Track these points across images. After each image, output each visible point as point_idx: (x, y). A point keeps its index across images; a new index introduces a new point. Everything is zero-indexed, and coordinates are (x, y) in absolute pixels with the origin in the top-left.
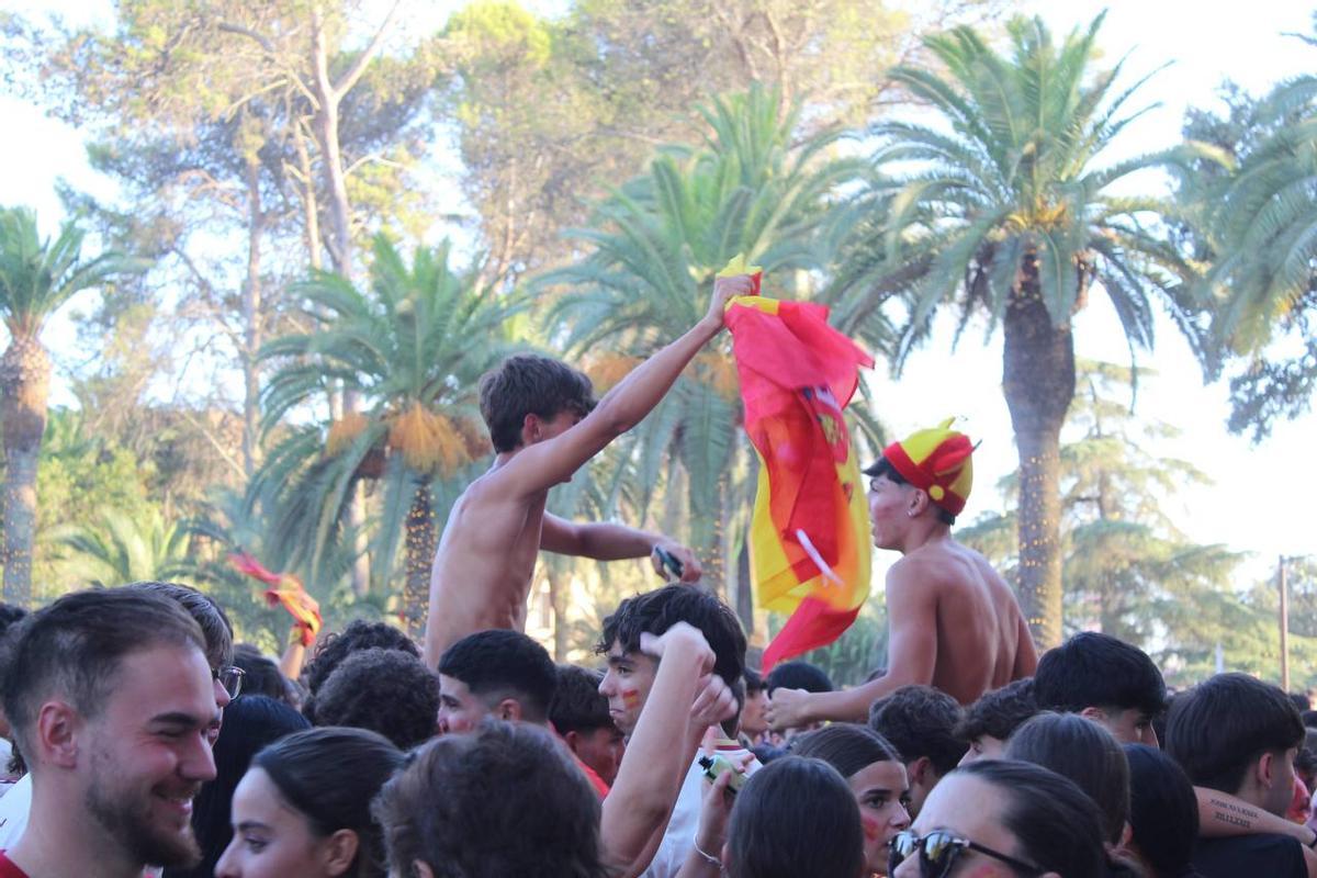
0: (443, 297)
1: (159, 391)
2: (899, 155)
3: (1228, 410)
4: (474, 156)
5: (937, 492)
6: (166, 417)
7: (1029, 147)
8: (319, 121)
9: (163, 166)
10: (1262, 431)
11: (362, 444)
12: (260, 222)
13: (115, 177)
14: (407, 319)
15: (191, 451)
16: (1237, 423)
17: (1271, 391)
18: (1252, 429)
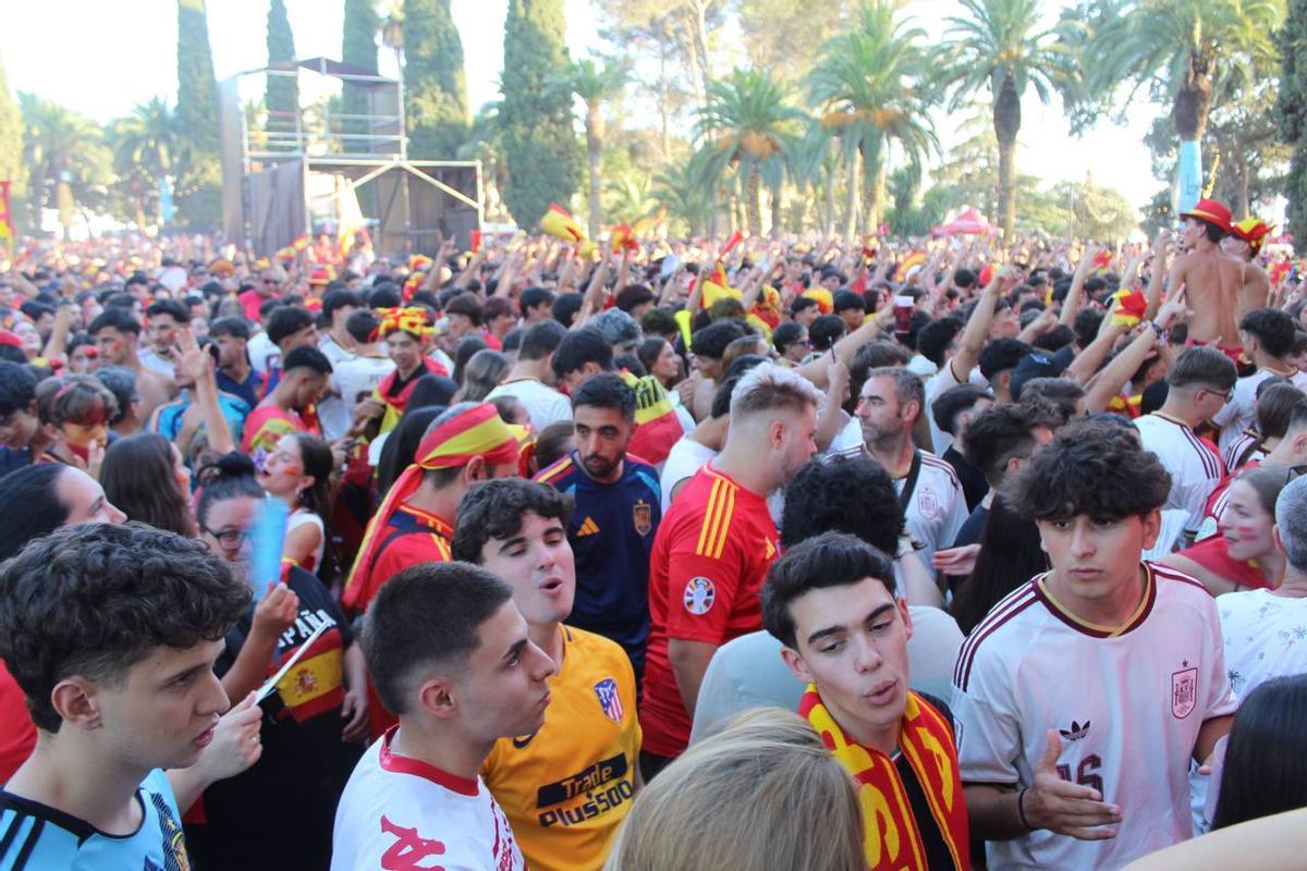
0: (761, 90)
1: (628, 125)
2: (954, 30)
3: (1069, 128)
4: (746, 25)
5: (1254, 244)
6: (632, 134)
7: (1009, 26)
8: (696, 17)
9: (628, 37)
10: (1080, 135)
11: (733, 148)
12: (665, 56)
13: (607, 41)
14: (749, 99)
15: (641, 148)
16: (1071, 133)
17: (1086, 120)
18: (1076, 134)
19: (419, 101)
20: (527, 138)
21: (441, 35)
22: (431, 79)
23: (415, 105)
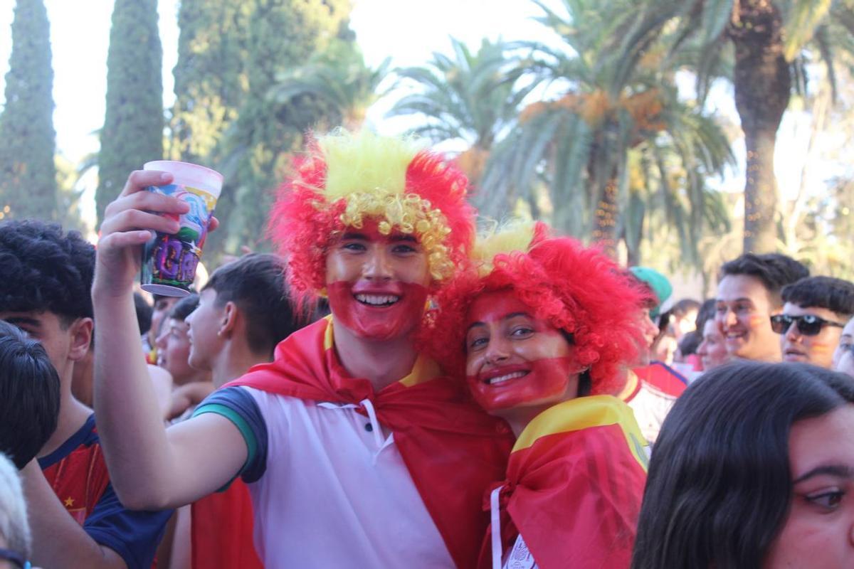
19: (188, 117)
20: (268, 168)
21: (228, 23)
22: (205, 85)
23: (183, 122)
